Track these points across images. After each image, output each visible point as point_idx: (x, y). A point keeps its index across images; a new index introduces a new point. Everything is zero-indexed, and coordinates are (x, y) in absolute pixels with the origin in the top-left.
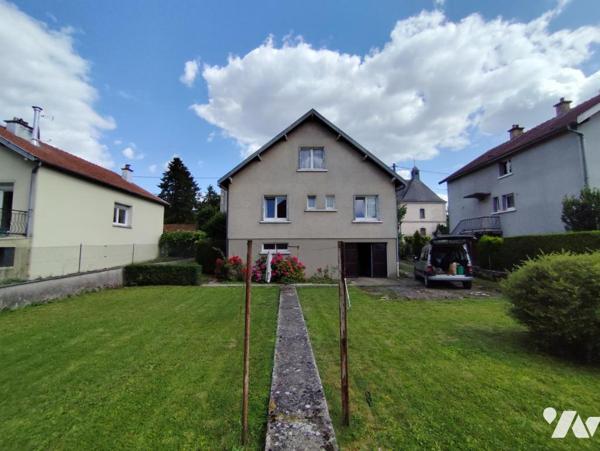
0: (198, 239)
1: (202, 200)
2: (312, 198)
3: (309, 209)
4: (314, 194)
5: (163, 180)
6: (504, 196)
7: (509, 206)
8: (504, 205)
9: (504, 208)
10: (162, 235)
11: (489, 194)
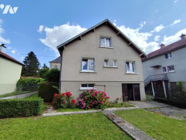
0: (39, 82)
1: (41, 68)
2: (106, 61)
3: (105, 66)
4: (106, 59)
5: (25, 59)
6: (168, 66)
7: (170, 70)
8: (168, 70)
9: (169, 71)
10: (19, 80)
11: (161, 66)
